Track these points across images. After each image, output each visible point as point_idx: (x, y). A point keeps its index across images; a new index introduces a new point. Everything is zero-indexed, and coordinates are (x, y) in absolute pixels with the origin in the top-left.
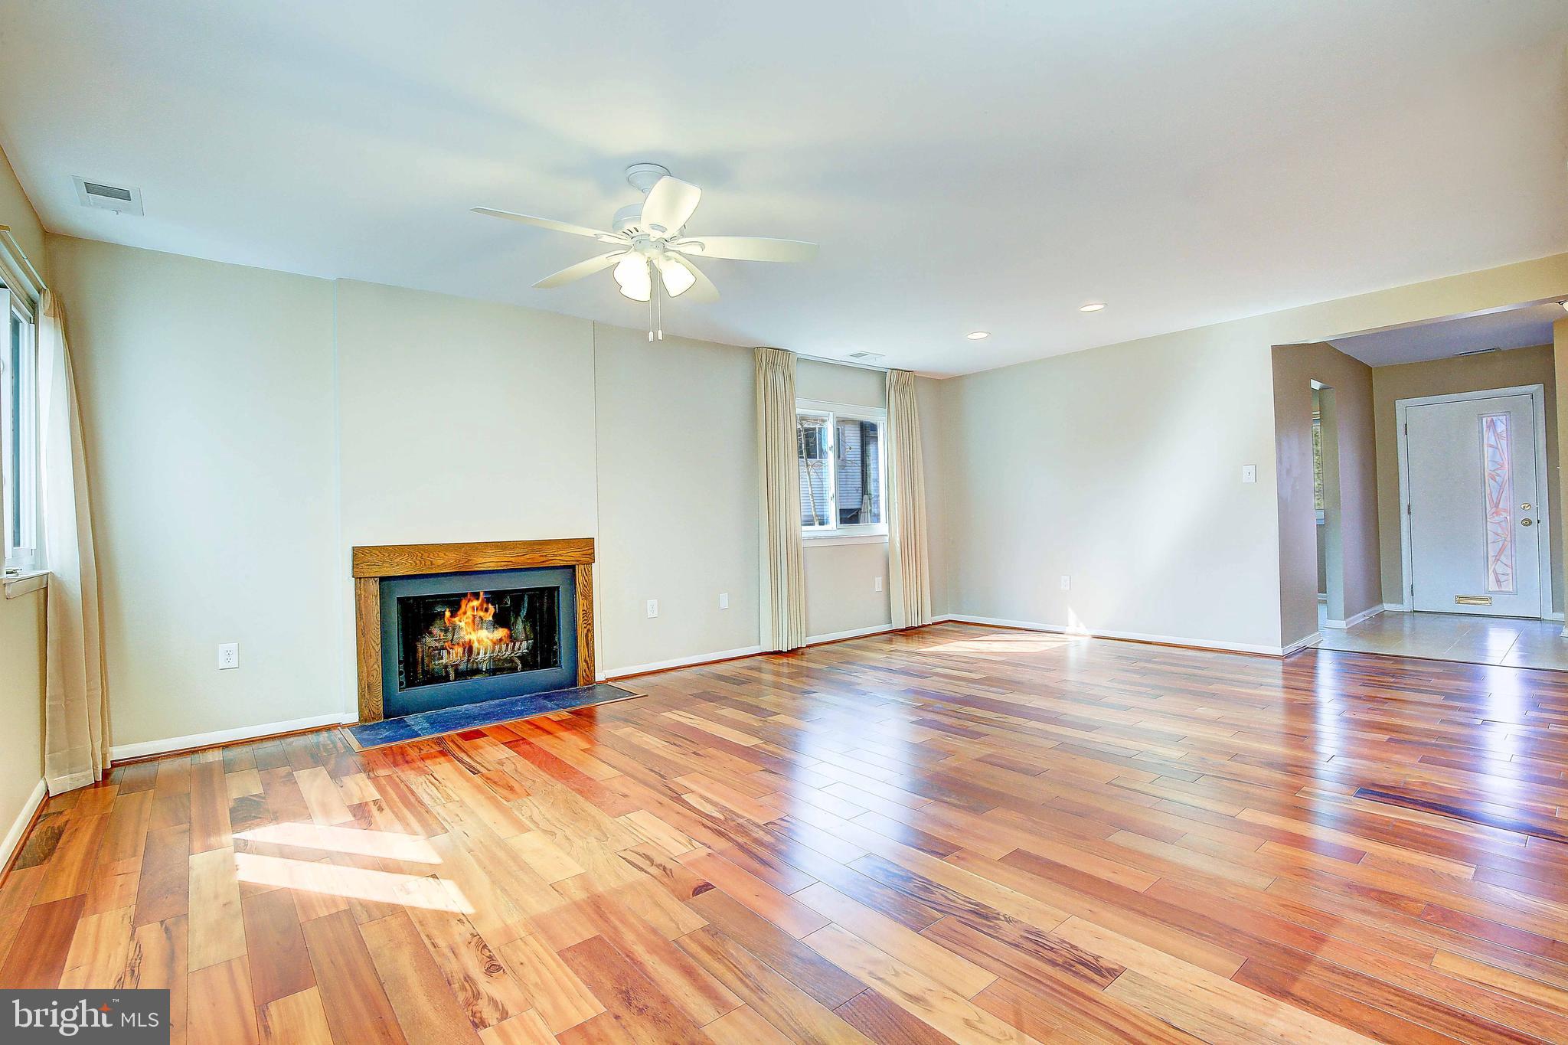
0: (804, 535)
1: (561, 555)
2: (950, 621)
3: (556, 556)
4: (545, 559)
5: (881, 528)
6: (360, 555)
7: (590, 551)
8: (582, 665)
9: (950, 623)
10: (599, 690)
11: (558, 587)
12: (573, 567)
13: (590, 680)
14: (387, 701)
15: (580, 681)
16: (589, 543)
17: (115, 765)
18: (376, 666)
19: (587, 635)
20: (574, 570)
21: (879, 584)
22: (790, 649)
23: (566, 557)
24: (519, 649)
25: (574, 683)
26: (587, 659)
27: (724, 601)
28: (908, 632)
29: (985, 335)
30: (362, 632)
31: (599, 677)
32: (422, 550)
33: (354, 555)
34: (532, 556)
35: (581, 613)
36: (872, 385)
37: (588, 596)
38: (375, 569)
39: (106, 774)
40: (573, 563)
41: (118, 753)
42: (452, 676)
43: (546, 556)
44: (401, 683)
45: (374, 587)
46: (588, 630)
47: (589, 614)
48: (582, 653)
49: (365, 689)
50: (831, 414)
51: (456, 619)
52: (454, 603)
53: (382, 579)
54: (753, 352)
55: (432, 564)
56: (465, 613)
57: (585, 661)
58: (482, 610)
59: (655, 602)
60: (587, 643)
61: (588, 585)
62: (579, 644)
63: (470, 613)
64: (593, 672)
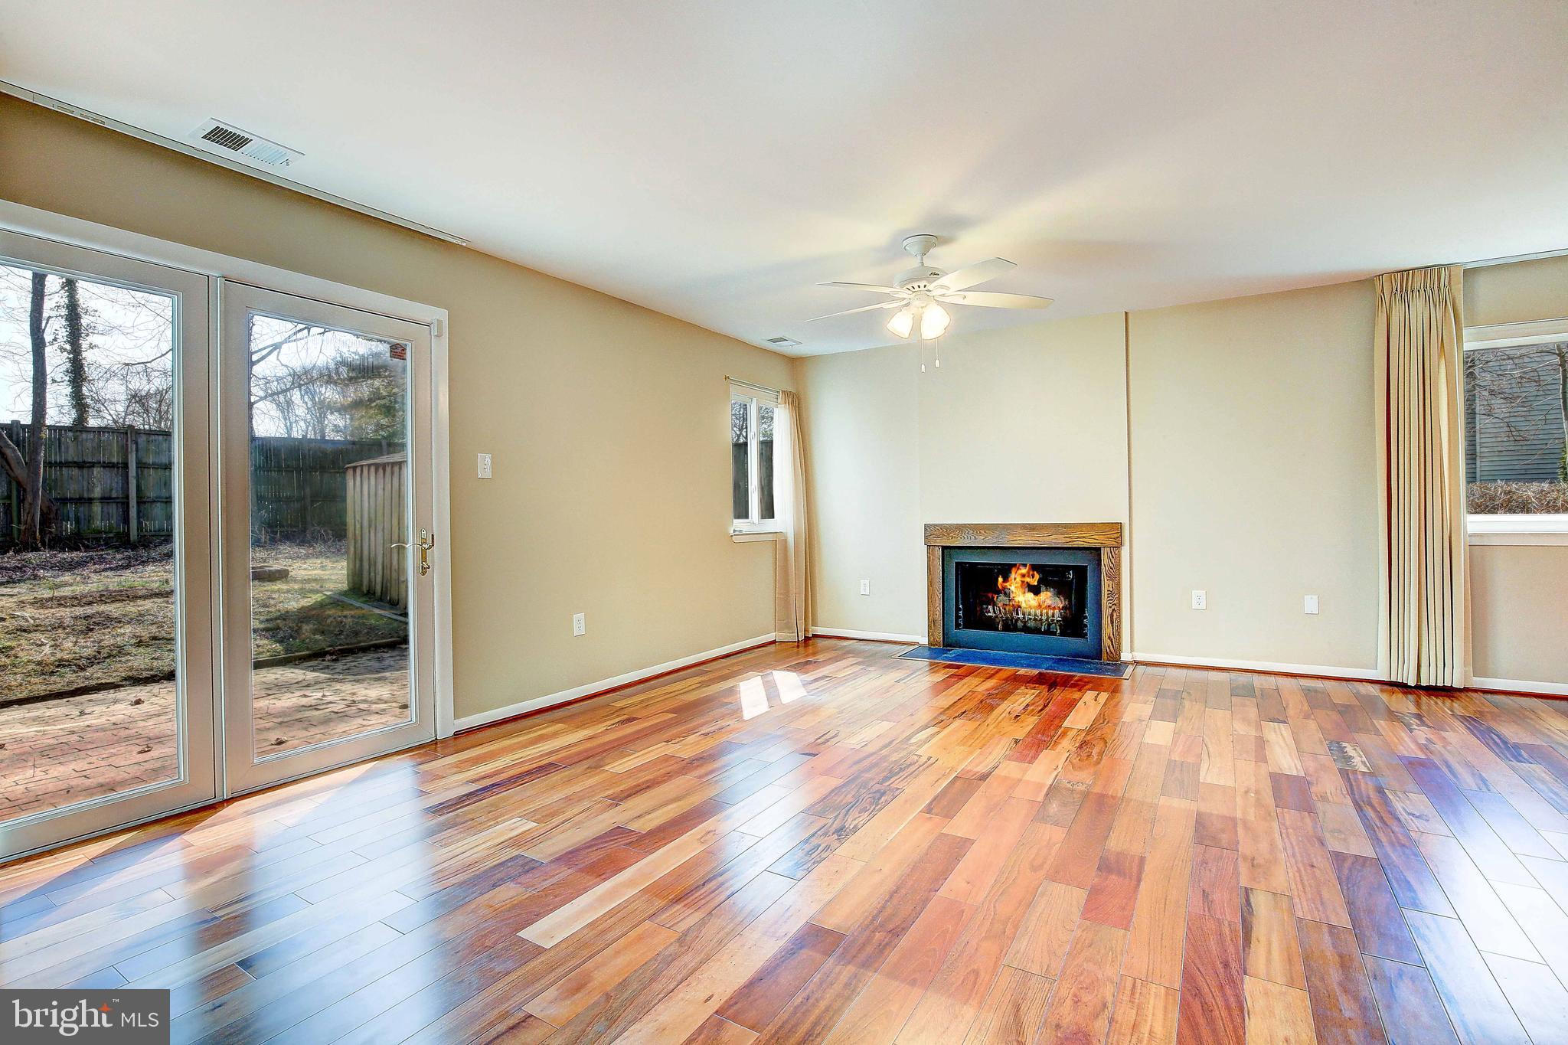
1: (1084, 538)
3: (1079, 537)
4: (1069, 540)
6: (931, 531)
7: (1118, 536)
8: (1106, 642)
10: (1124, 668)
11: (1087, 566)
12: (1098, 550)
13: (1115, 659)
14: (945, 635)
15: (1104, 656)
16: (1117, 527)
17: (815, 636)
18: (938, 608)
19: (1112, 615)
20: (1100, 555)
23: (1090, 540)
24: (1053, 616)
25: (1098, 656)
26: (1111, 635)
27: (1311, 604)
30: (930, 583)
31: (1126, 656)
32: (967, 528)
33: (926, 530)
34: (1056, 537)
35: (1106, 593)
37: (1116, 578)
38: (939, 540)
39: (807, 639)
40: (1098, 545)
41: (820, 631)
42: (1000, 627)
44: (957, 626)
45: (938, 553)
46: (1114, 610)
47: (1116, 593)
48: (1107, 630)
49: (932, 623)
51: (1007, 584)
52: (1006, 570)
53: (944, 548)
55: (975, 539)
56: (1015, 579)
57: (1109, 638)
58: (1028, 576)
59: (1202, 593)
60: (1112, 622)
61: (1117, 568)
62: (1103, 621)
63: (1019, 579)
64: (1118, 651)
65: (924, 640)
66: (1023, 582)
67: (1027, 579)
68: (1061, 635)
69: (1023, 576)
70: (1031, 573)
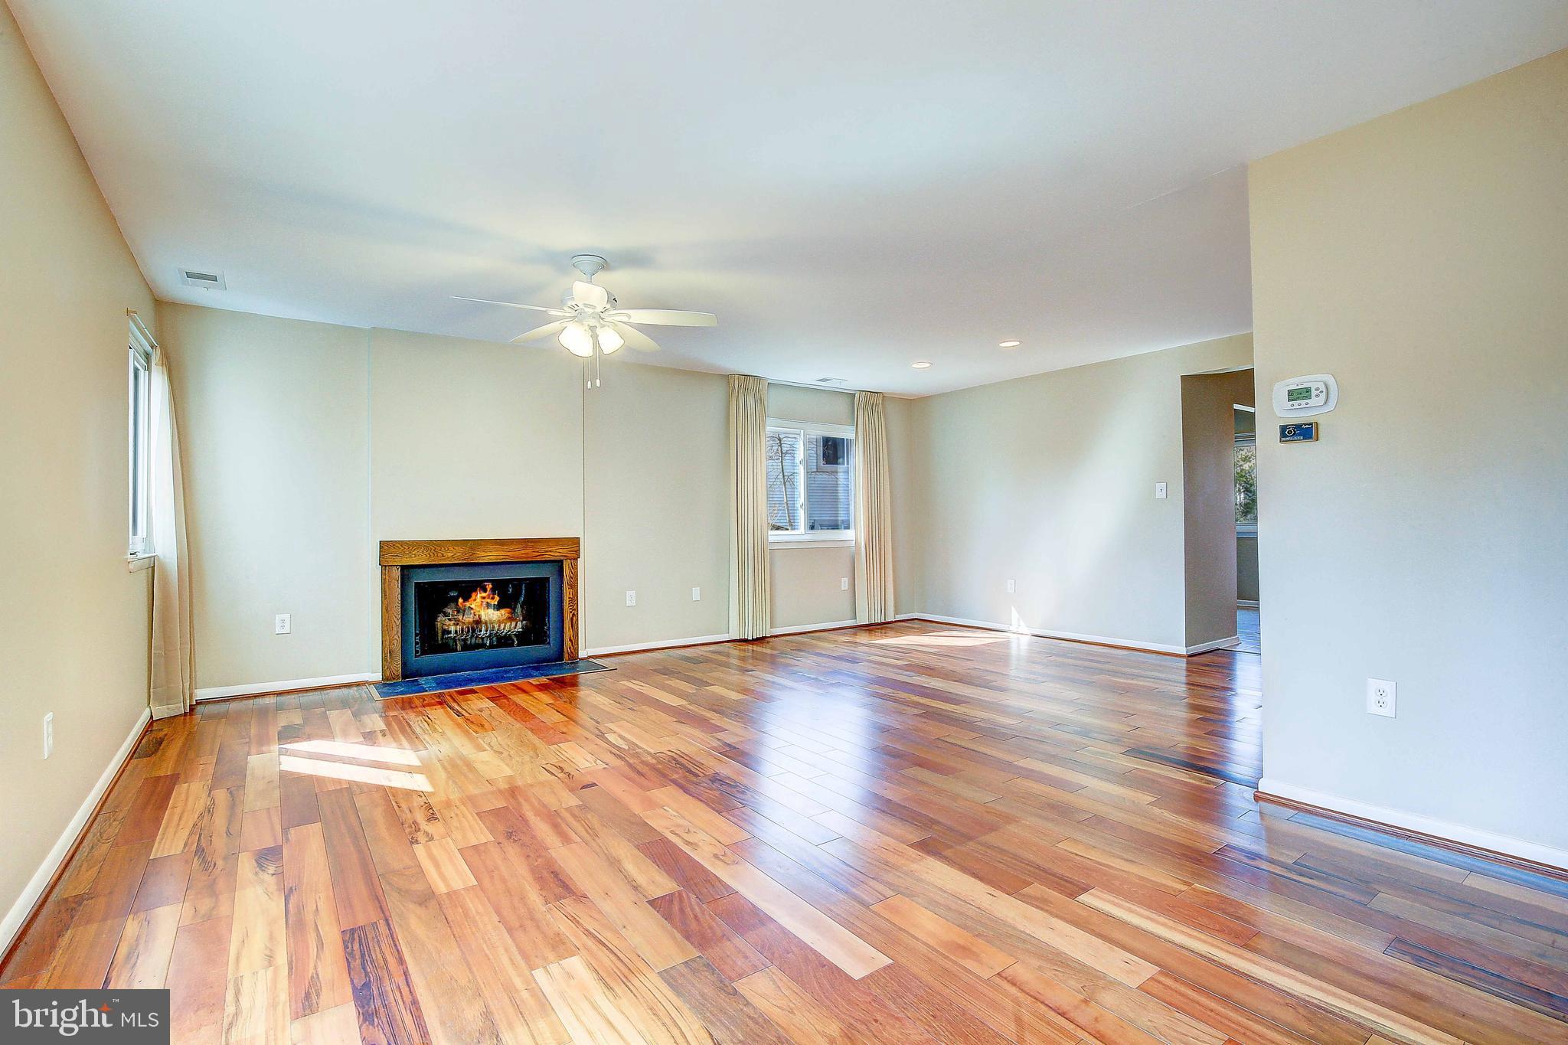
0: (771, 539)
1: (550, 551)
2: (916, 619)
3: (547, 551)
4: (537, 554)
5: (848, 535)
6: (385, 547)
7: (575, 549)
8: (567, 643)
9: (916, 621)
10: (581, 664)
11: (549, 578)
12: (562, 561)
13: (574, 656)
14: (404, 664)
15: (566, 656)
16: (576, 541)
17: (199, 703)
18: (396, 637)
19: (572, 619)
20: (562, 567)
21: (845, 583)
22: (755, 637)
23: (555, 553)
24: (516, 628)
25: (560, 657)
26: (572, 638)
27: (696, 594)
28: (871, 628)
29: (928, 365)
30: (386, 609)
31: (582, 654)
32: (435, 544)
33: (381, 548)
34: (527, 551)
35: (568, 600)
36: (841, 407)
37: (574, 586)
38: (398, 559)
39: (192, 709)
40: (562, 558)
42: (459, 647)
43: (538, 552)
44: (417, 652)
45: (397, 573)
46: (574, 614)
47: (575, 599)
48: (568, 633)
49: (387, 654)
50: (802, 431)
51: (468, 603)
52: (468, 589)
53: (403, 568)
54: (727, 378)
55: (443, 556)
56: (475, 599)
57: (571, 640)
59: (633, 593)
60: (572, 627)
61: (574, 577)
62: (565, 626)
64: (577, 650)
65: (377, 676)
68: (518, 645)
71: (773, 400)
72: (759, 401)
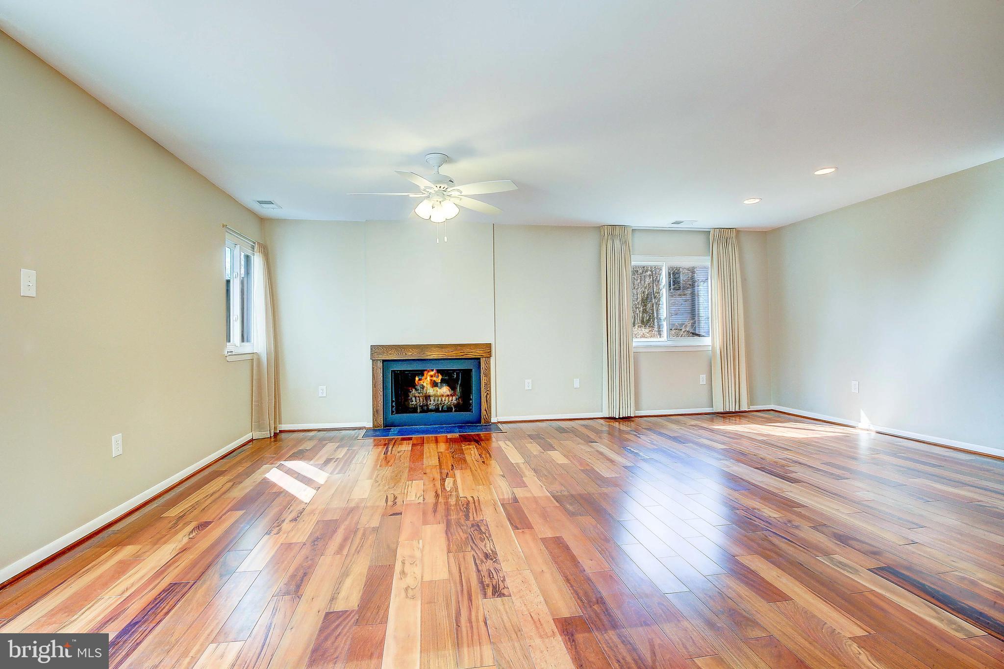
1: (472, 352)
2: (772, 410)
3: (469, 352)
4: (463, 354)
5: (707, 341)
6: (375, 349)
7: (489, 351)
8: (483, 412)
9: (772, 412)
10: (493, 427)
11: (472, 369)
12: (479, 359)
13: (488, 422)
14: (385, 419)
15: (483, 421)
16: (488, 346)
18: (380, 402)
19: (486, 397)
20: (480, 363)
21: (703, 379)
22: (621, 416)
23: (476, 353)
24: (452, 401)
25: (479, 421)
26: (487, 409)
27: (577, 383)
28: (726, 415)
30: (374, 385)
31: (494, 420)
32: (401, 347)
33: (371, 349)
34: (456, 352)
35: (483, 384)
36: (700, 240)
37: (488, 375)
38: (380, 356)
39: (276, 435)
40: (479, 357)
41: (284, 427)
42: (418, 411)
43: (464, 352)
44: (392, 412)
45: (380, 364)
46: (487, 394)
47: (488, 384)
48: (484, 406)
49: (375, 412)
50: (664, 263)
51: (421, 382)
52: (421, 373)
53: (384, 361)
54: (599, 228)
55: (406, 354)
56: (426, 378)
57: (485, 410)
58: (435, 376)
59: (530, 381)
60: (487, 401)
61: (488, 369)
62: (482, 401)
63: (429, 378)
64: (490, 417)
65: (370, 425)
66: (431, 380)
67: (434, 379)
68: (455, 411)
69: (432, 376)
70: (437, 374)
71: (638, 242)
72: (624, 242)
